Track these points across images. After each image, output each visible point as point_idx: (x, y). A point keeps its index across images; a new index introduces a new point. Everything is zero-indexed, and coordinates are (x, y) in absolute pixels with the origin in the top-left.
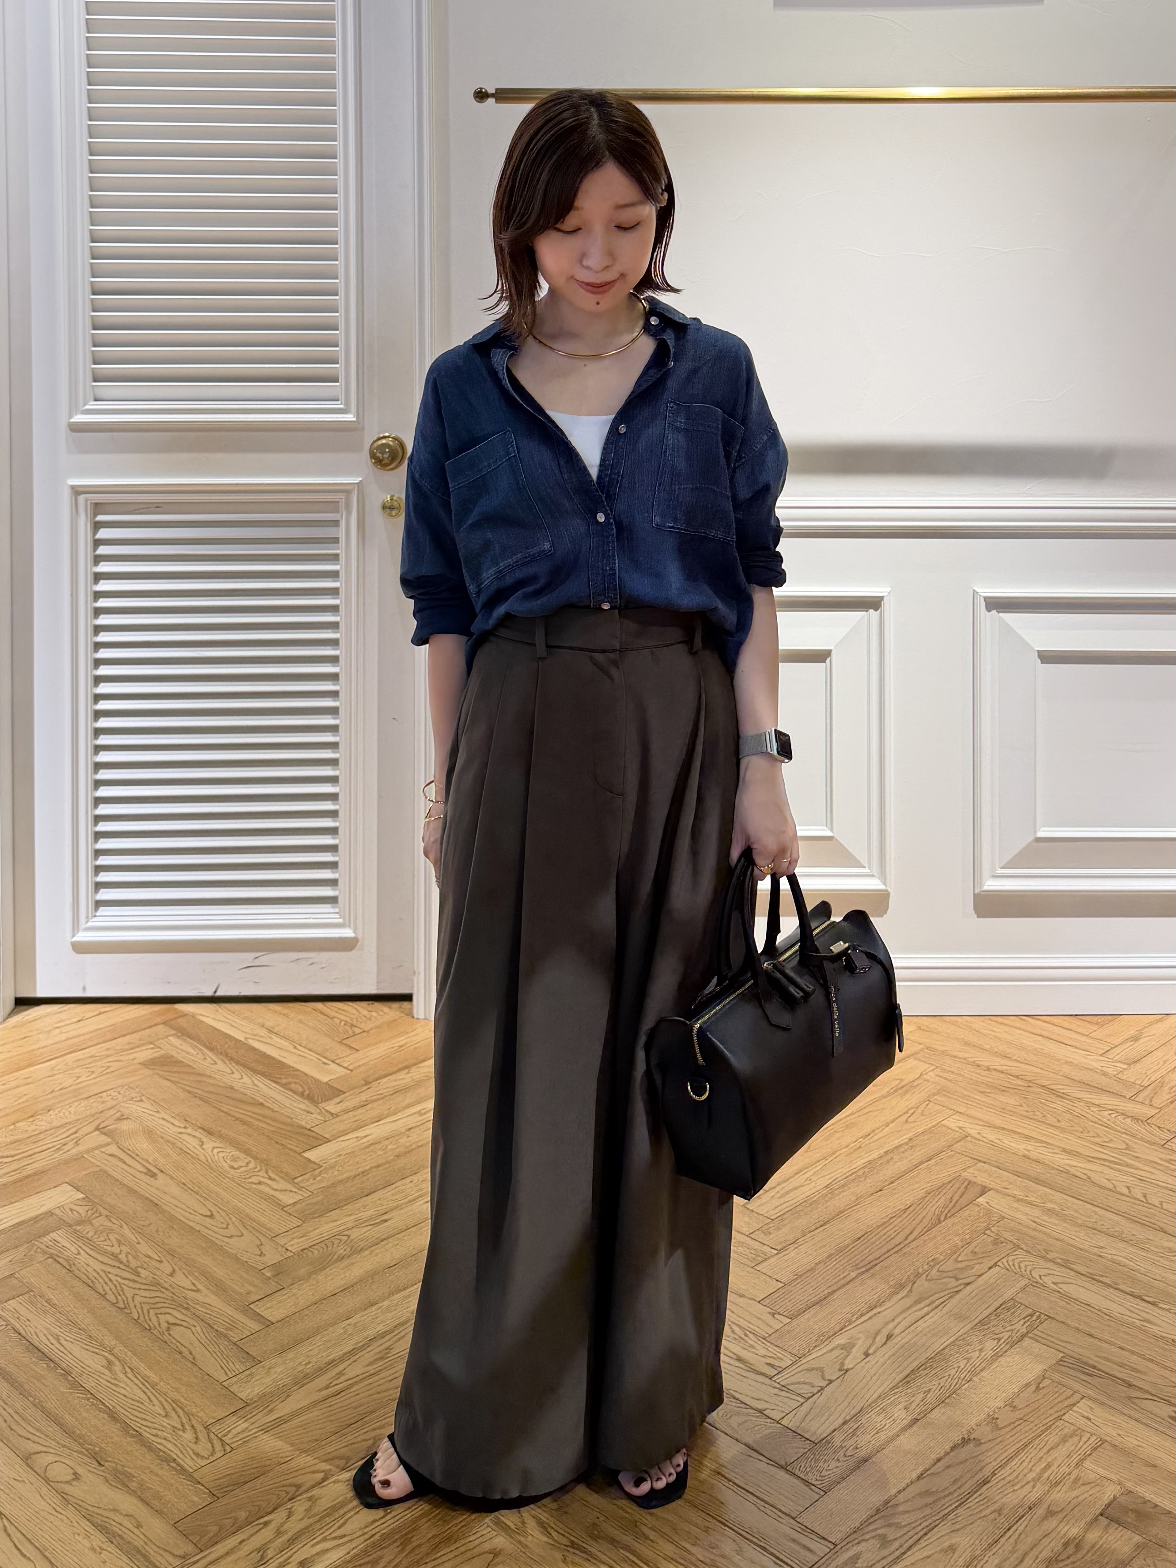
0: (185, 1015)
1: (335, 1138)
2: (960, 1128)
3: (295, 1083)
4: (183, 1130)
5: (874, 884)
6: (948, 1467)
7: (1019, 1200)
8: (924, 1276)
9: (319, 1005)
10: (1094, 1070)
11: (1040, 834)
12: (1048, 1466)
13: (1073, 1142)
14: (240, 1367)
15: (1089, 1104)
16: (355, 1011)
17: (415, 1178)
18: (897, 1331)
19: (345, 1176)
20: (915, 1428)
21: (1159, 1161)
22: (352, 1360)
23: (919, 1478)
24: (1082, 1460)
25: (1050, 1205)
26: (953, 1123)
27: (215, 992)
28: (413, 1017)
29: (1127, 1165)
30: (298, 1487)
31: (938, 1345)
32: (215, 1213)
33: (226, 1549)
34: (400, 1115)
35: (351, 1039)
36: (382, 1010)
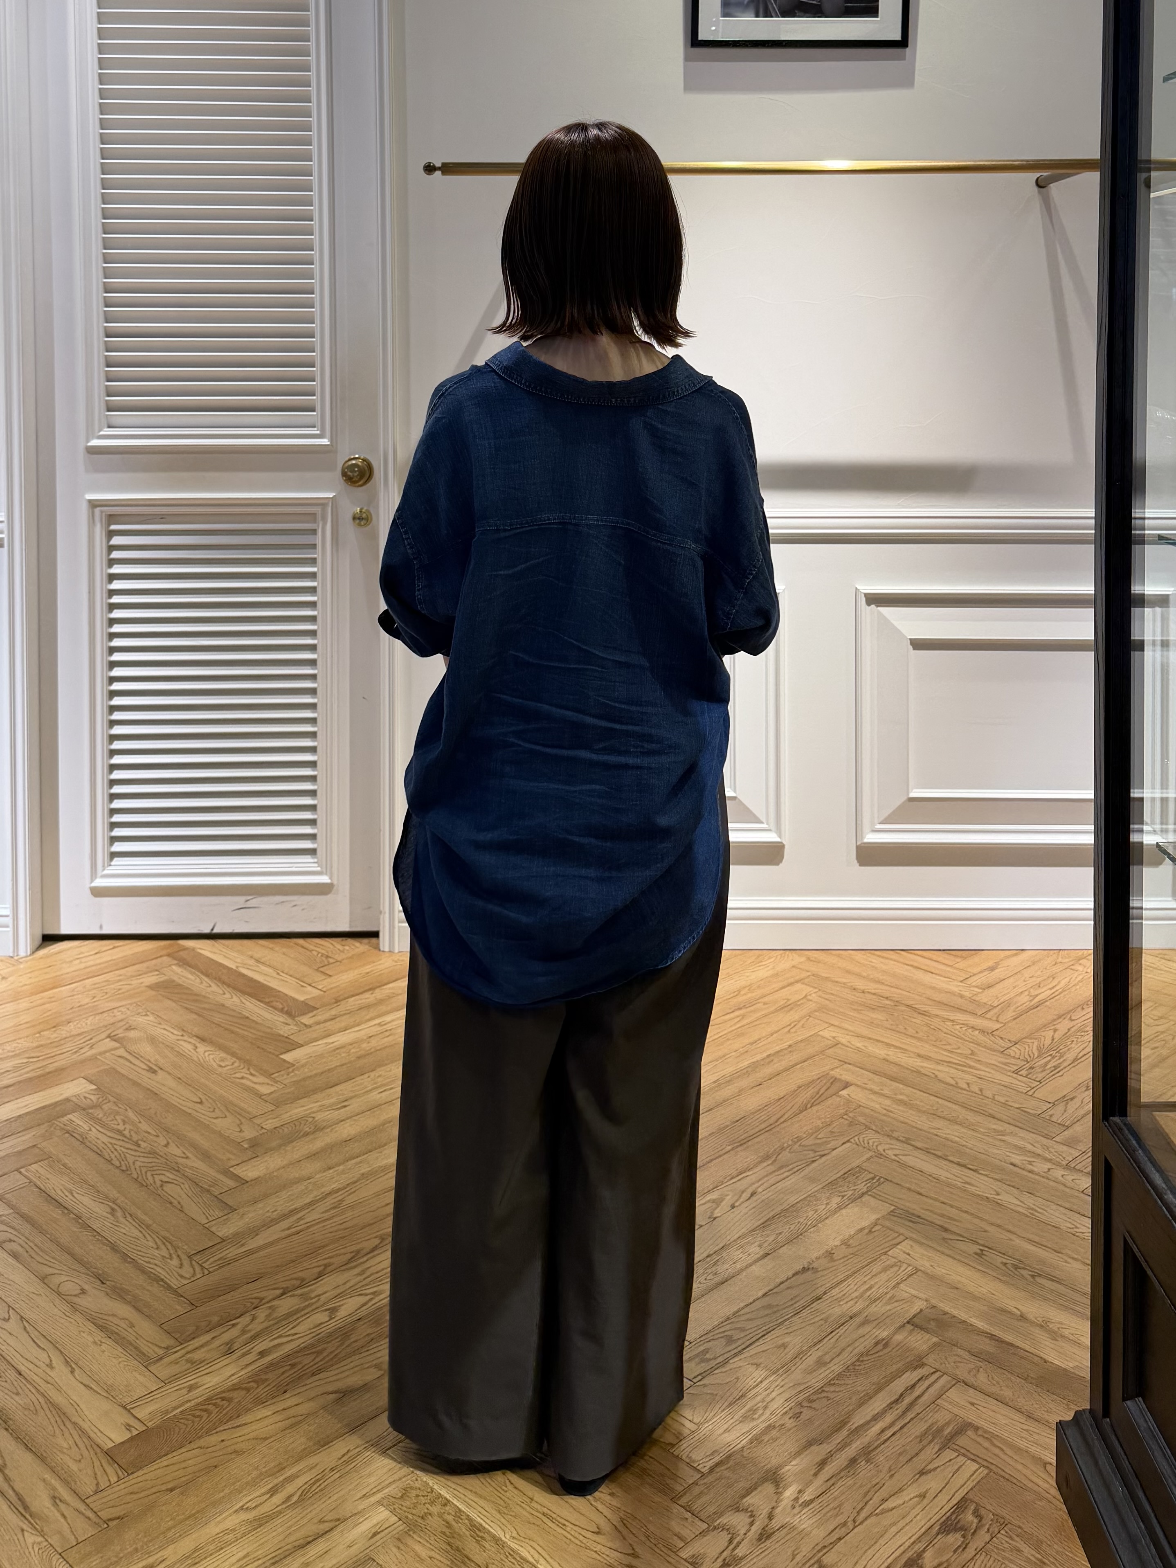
0: (185, 949)
1: (307, 1043)
2: (834, 1038)
3: (277, 1001)
4: (181, 1038)
5: (771, 837)
6: (788, 1288)
7: (875, 1093)
8: (788, 1150)
9: (301, 941)
10: (952, 993)
11: (912, 795)
12: (870, 1288)
13: (926, 1049)
14: (218, 1213)
15: (944, 1020)
16: (331, 947)
17: (372, 1074)
18: (760, 1190)
19: (315, 1072)
20: (766, 1260)
21: (998, 1064)
22: (311, 1208)
23: (765, 1295)
24: (898, 1284)
25: (900, 1097)
26: (826, 1034)
27: (212, 930)
28: (380, 950)
29: (970, 1067)
30: (262, 1299)
31: (793, 1199)
32: (204, 1100)
33: (201, 1343)
34: (363, 1026)
35: (325, 968)
36: (353, 945)
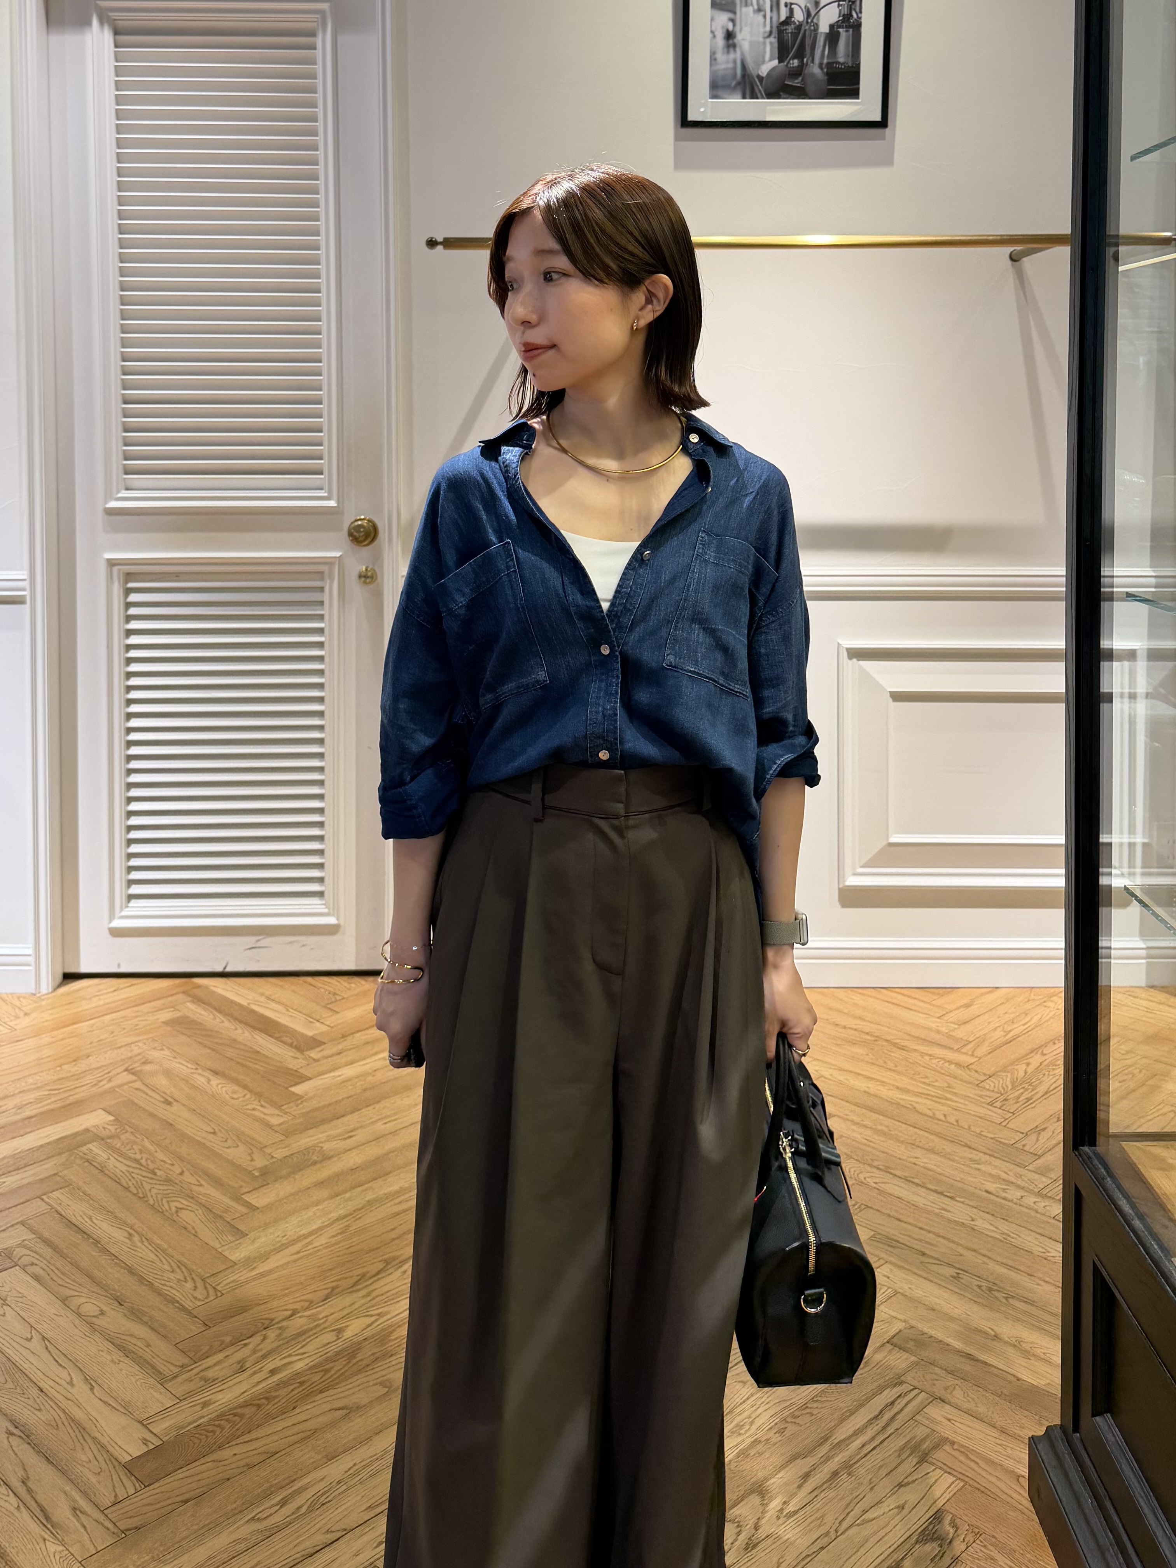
0: (199, 986)
1: (315, 1076)
3: (286, 1037)
4: (195, 1071)
7: (856, 1124)
9: (309, 979)
10: (929, 1029)
11: (891, 840)
13: (904, 1082)
14: (230, 1238)
15: (923, 1054)
16: (338, 984)
19: (322, 1104)
21: (974, 1097)
22: (319, 1234)
25: (880, 1128)
27: (225, 968)
29: (947, 1099)
30: (272, 1320)
32: (217, 1131)
33: (214, 1362)
34: (368, 1060)
35: (333, 1004)
36: (359, 983)
